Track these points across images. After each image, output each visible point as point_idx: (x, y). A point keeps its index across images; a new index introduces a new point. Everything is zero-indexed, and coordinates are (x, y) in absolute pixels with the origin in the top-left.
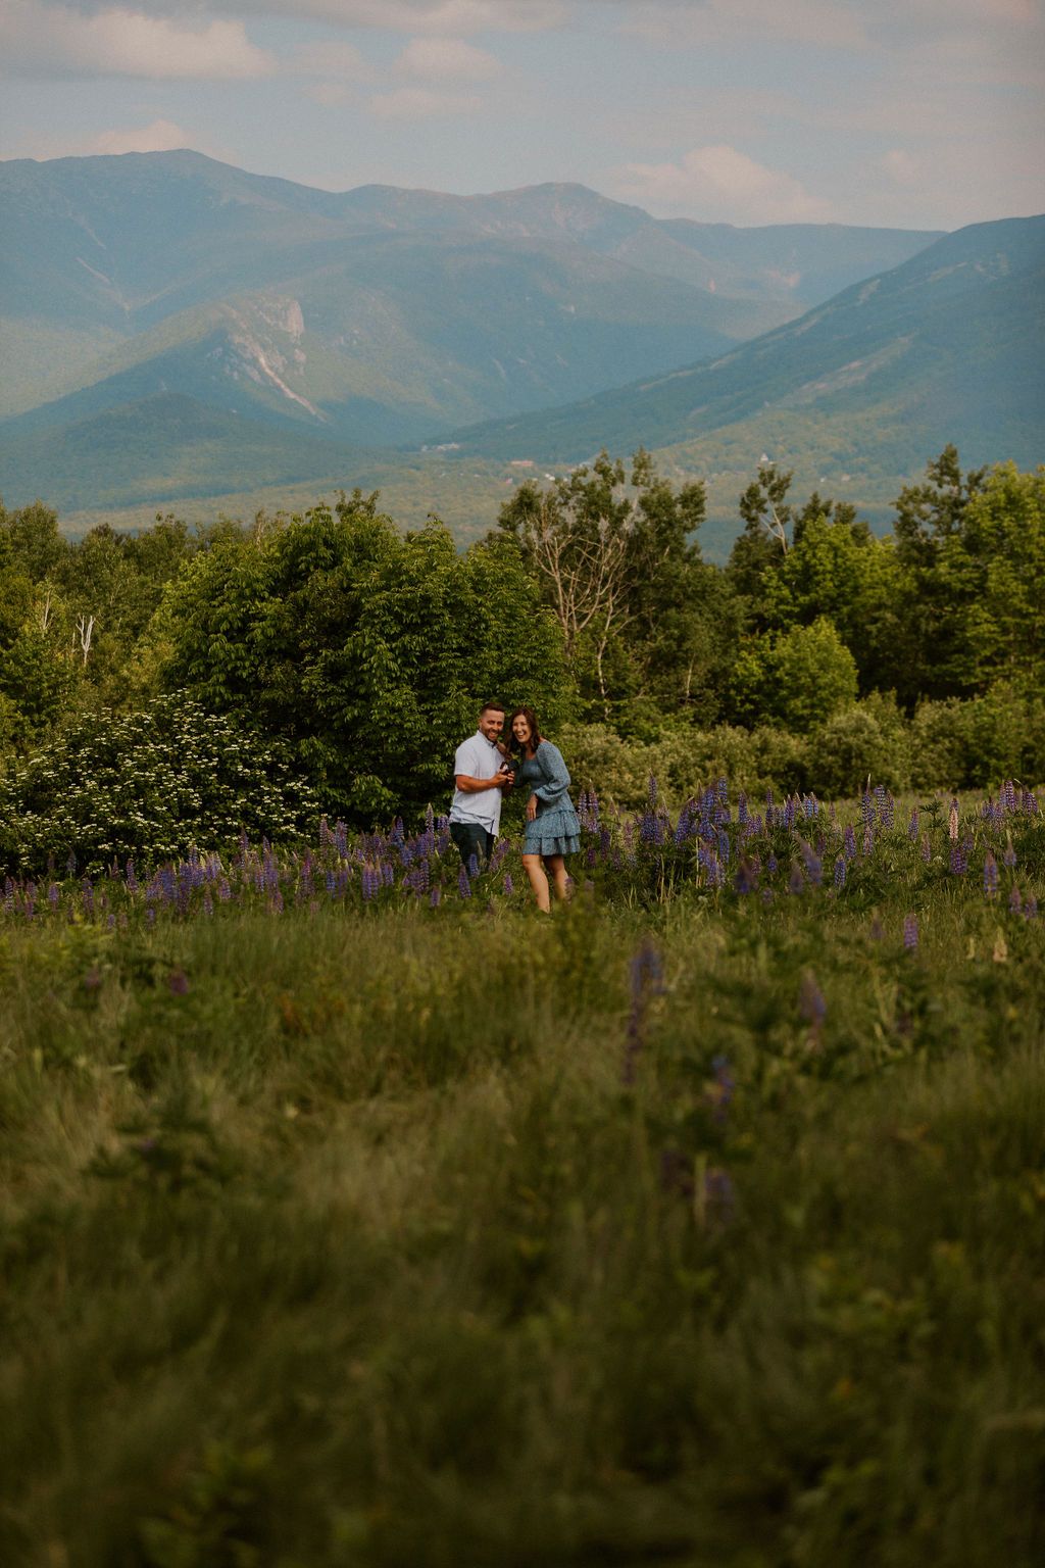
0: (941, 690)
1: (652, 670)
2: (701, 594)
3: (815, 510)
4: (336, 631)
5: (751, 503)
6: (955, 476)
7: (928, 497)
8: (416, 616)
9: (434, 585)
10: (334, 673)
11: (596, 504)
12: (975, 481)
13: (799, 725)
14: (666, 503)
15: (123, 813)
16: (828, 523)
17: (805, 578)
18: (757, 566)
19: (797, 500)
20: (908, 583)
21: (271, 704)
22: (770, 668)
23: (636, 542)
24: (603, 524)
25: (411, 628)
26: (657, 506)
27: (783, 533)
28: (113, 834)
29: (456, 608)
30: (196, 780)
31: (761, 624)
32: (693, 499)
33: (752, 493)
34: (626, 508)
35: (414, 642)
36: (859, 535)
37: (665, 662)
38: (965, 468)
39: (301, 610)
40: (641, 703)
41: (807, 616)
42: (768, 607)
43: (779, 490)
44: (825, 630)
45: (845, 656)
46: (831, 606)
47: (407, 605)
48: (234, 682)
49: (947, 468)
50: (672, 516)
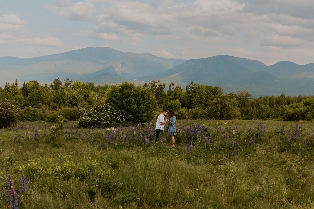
0: (192, 108)
1: (159, 104)
2: (164, 95)
3: (177, 87)
4: (127, 97)
5: (170, 86)
6: (193, 84)
7: (190, 86)
8: (137, 96)
9: (140, 92)
10: (127, 102)
11: (153, 85)
12: (195, 85)
14: (161, 85)
15: (100, 118)
16: (178, 89)
17: (176, 94)
18: (170, 93)
19: (175, 86)
20: (187, 96)
21: (119, 106)
22: (172, 104)
23: (157, 90)
24: (154, 87)
25: (137, 97)
26: (160, 86)
27: (174, 90)
28: (99, 120)
29: (142, 95)
30: (109, 114)
31: (171, 99)
32: (164, 85)
33: (170, 85)
34: (157, 86)
35: (137, 99)
36: (182, 90)
37: (160, 103)
38: (194, 83)
39: (123, 95)
41: (176, 99)
42: (171, 97)
43: (173, 85)
44: (178, 100)
45: (180, 103)
46: (178, 98)
47: (136, 94)
48: (114, 103)
49: (192, 83)
50: (162, 87)
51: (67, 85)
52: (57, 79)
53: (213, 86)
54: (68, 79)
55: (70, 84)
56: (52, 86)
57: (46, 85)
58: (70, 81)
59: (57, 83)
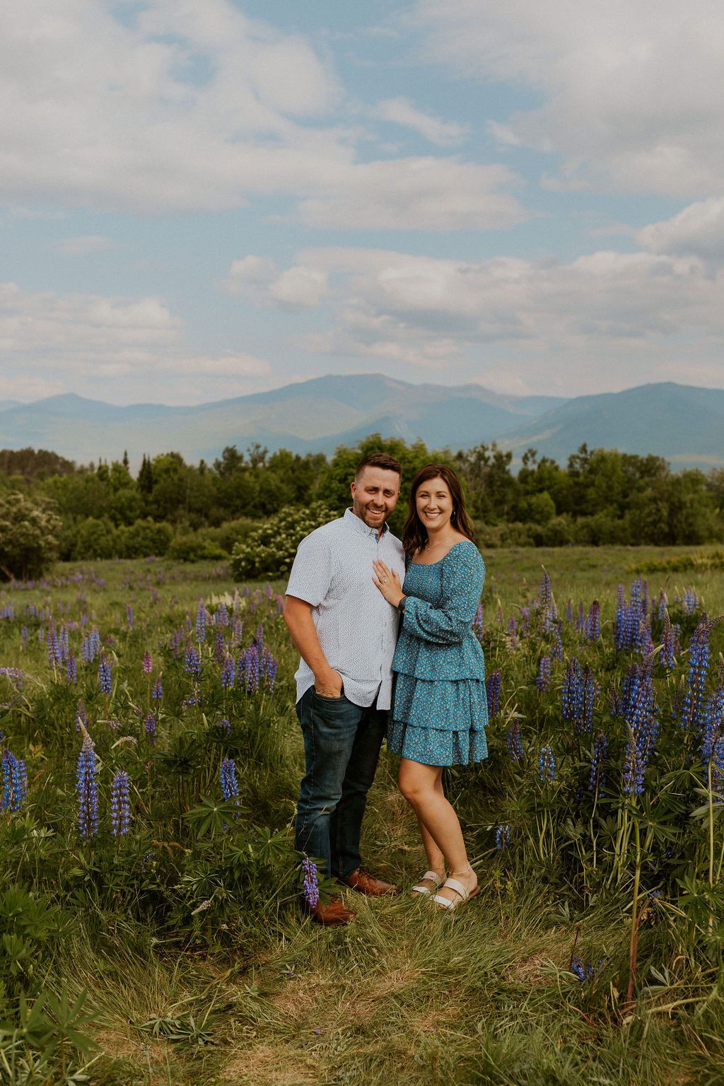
0: (584, 514)
1: (495, 505)
2: (510, 483)
3: (544, 461)
5: (525, 459)
6: (586, 451)
7: (578, 457)
11: (481, 457)
12: (592, 453)
13: (538, 522)
14: (501, 456)
16: (548, 464)
17: (541, 480)
18: (527, 476)
19: (538, 458)
20: (571, 482)
22: (530, 506)
23: (492, 468)
24: (482, 463)
26: (499, 457)
27: (535, 467)
31: (527, 493)
32: (509, 456)
33: (526, 455)
34: (489, 458)
36: (556, 468)
37: (499, 503)
38: (589, 449)
40: (492, 515)
41: (541, 491)
42: (529, 488)
43: (533, 454)
44: (546, 495)
45: (552, 503)
46: (548, 488)
49: (584, 449)
50: (503, 460)
51: (255, 461)
52: (231, 446)
53: (643, 455)
54: (258, 447)
55: (262, 458)
56: (218, 465)
57: (202, 462)
58: (261, 450)
59: (232, 456)
